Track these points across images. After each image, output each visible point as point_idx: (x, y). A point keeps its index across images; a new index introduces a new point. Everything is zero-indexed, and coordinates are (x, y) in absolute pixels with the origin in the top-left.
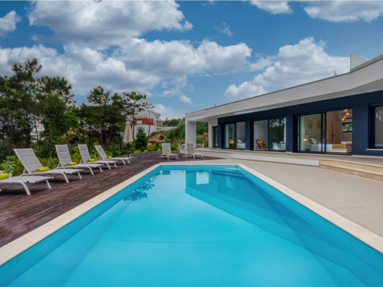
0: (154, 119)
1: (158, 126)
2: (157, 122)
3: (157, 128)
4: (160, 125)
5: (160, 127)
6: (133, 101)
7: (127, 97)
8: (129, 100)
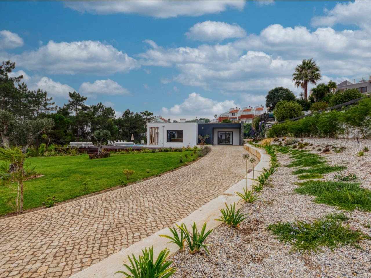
6: (145, 117)
7: (143, 114)
8: (143, 116)
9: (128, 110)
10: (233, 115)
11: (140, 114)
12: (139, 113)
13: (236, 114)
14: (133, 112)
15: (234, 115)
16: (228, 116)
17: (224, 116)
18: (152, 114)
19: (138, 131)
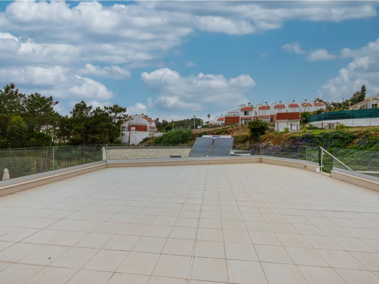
0: (147, 125)
1: (151, 131)
2: (150, 128)
3: (150, 134)
4: (153, 131)
5: (154, 133)
6: (113, 114)
7: (110, 110)
8: (110, 113)
9: (83, 102)
10: (245, 114)
11: (104, 110)
12: (102, 108)
13: (250, 112)
14: (91, 106)
15: (248, 115)
16: (238, 116)
17: (233, 116)
18: (124, 110)
19: (98, 138)
